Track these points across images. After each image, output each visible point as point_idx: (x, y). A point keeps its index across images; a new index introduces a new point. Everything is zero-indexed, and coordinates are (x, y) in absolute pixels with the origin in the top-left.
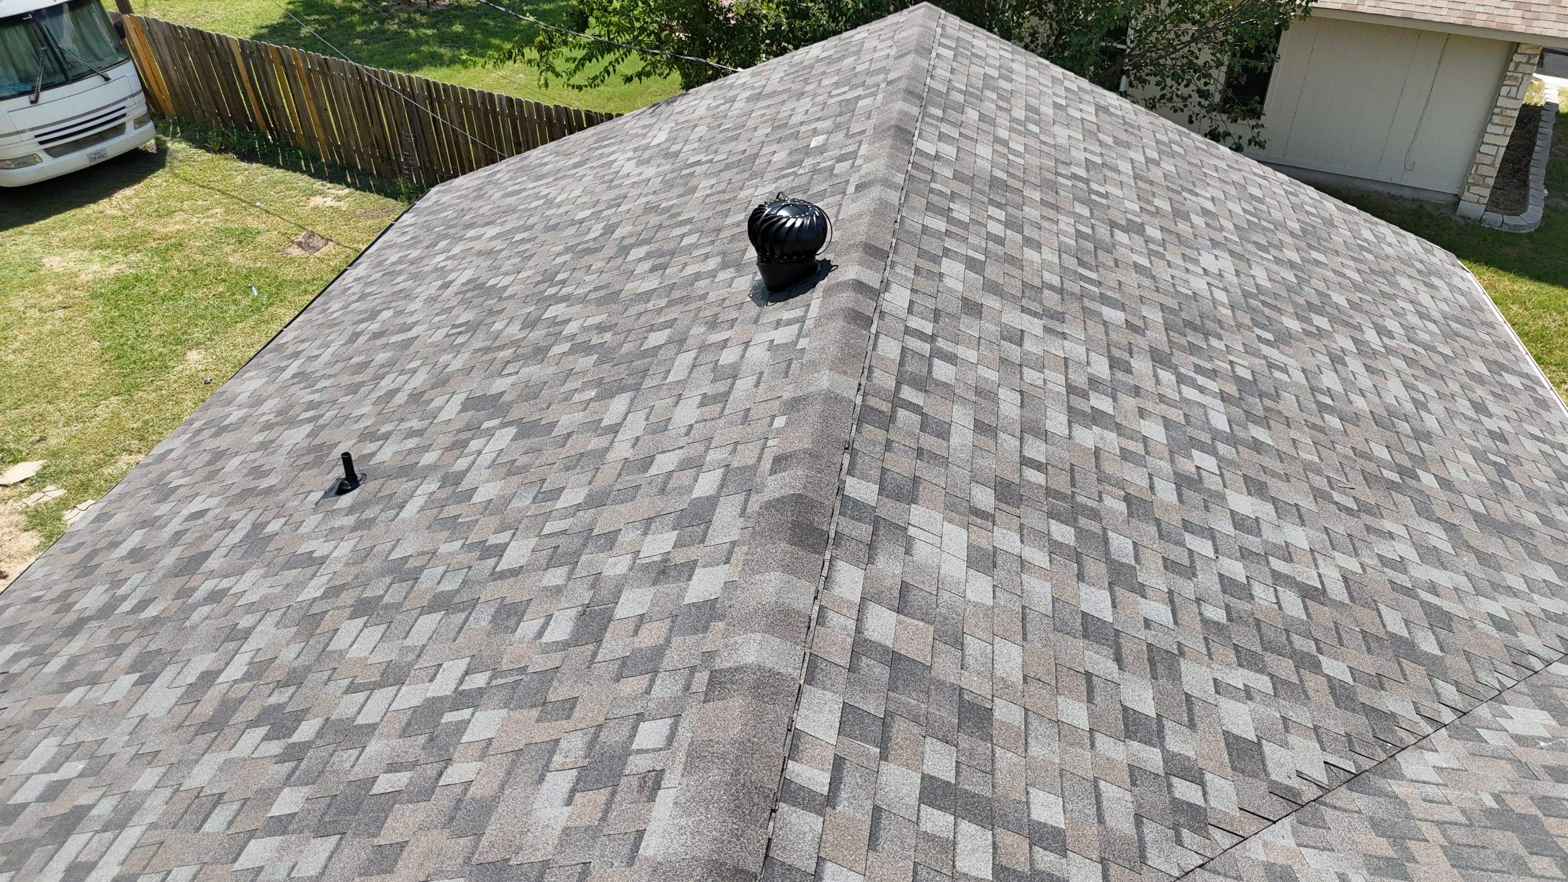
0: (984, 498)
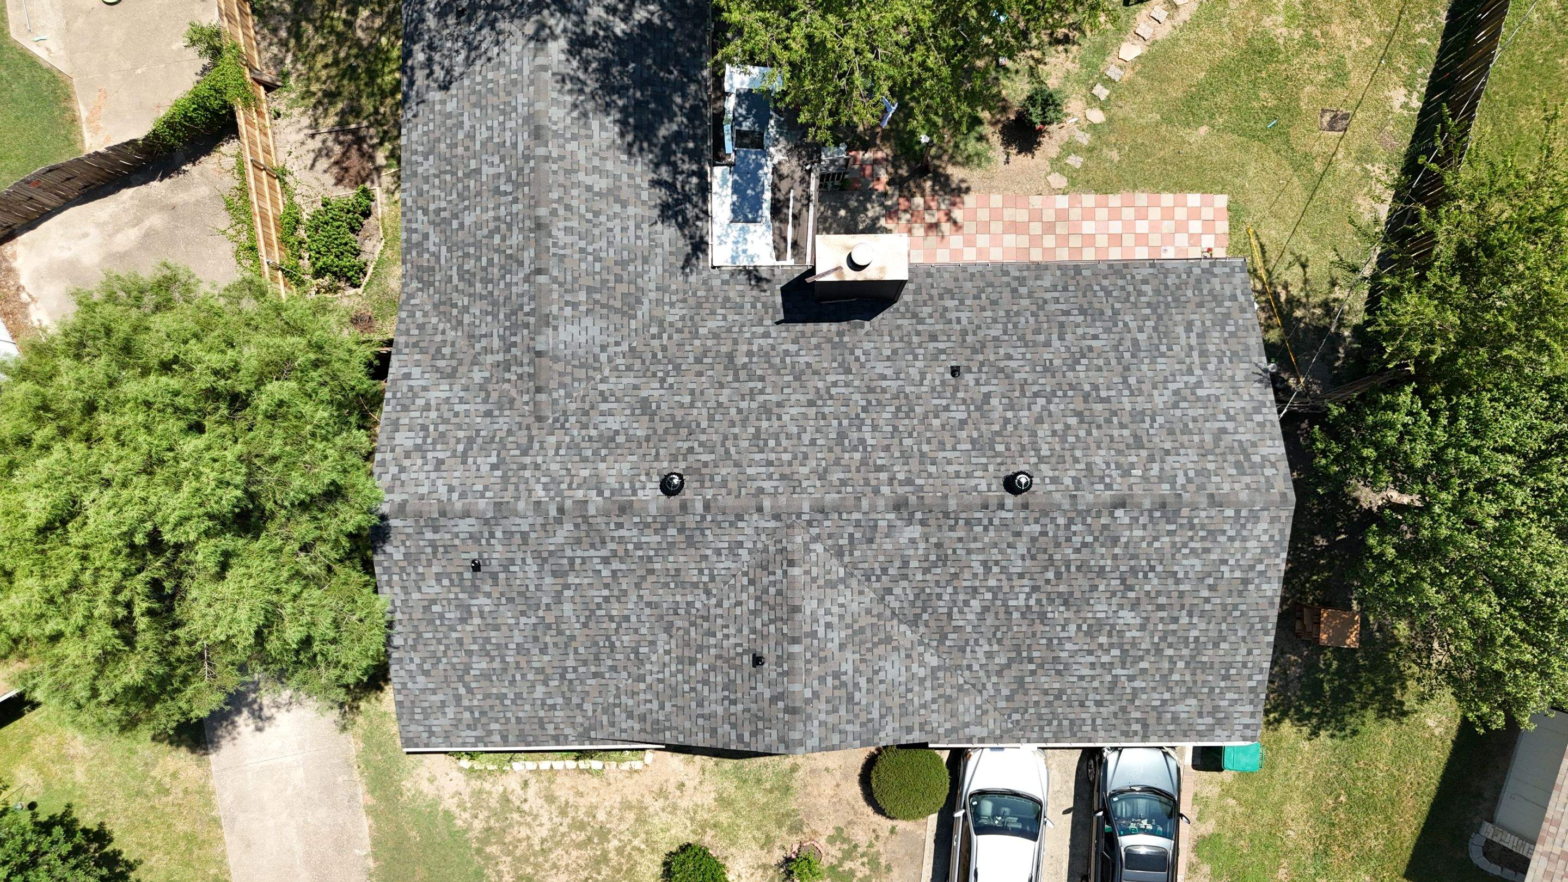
0: (933, 540)
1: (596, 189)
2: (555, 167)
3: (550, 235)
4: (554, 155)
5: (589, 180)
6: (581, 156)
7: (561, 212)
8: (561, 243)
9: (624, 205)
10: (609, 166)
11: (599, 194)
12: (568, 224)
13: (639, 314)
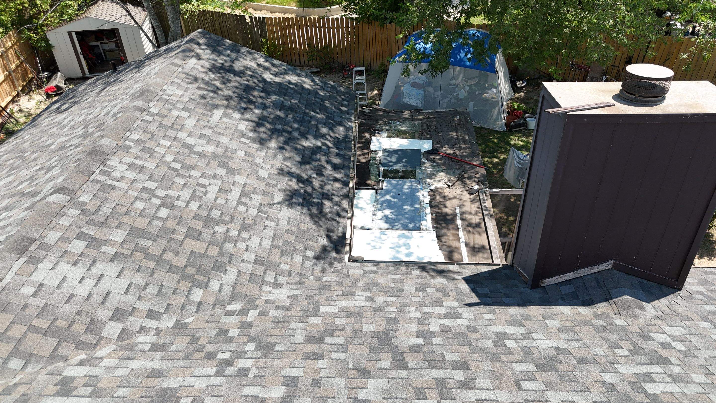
1: (198, 149)
2: (149, 118)
3: (104, 163)
4: (154, 110)
5: (191, 141)
6: (190, 123)
7: (135, 150)
8: (116, 174)
9: (232, 172)
10: (224, 140)
11: (201, 155)
12: (141, 163)
13: (215, 285)
